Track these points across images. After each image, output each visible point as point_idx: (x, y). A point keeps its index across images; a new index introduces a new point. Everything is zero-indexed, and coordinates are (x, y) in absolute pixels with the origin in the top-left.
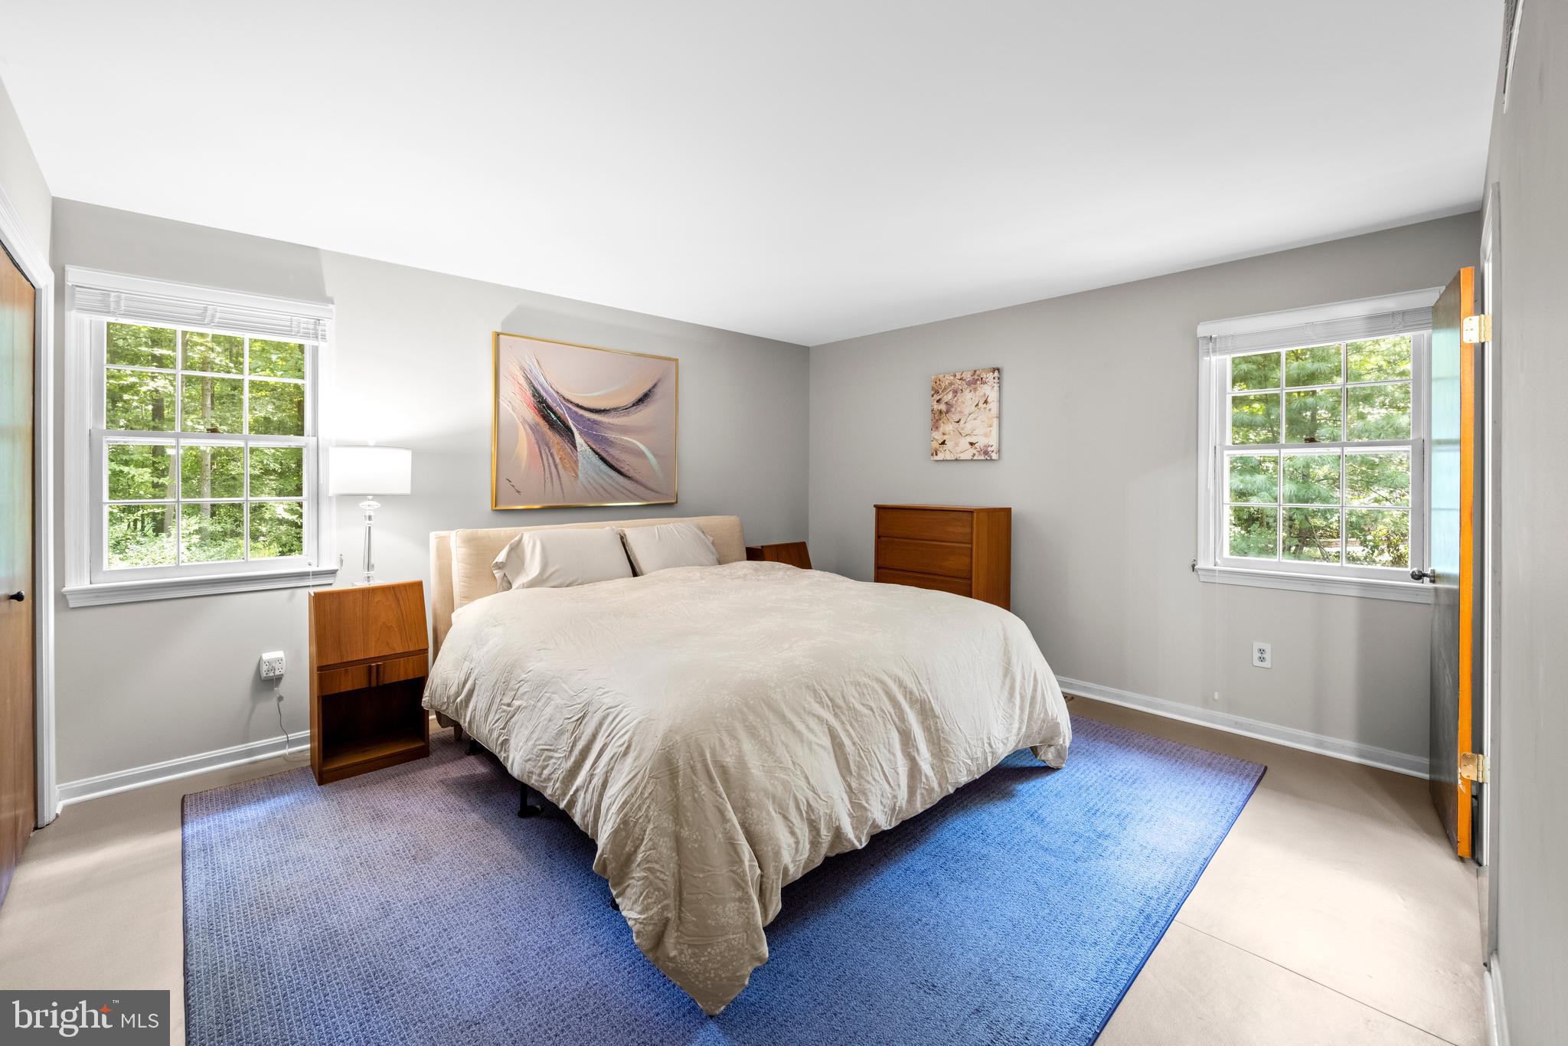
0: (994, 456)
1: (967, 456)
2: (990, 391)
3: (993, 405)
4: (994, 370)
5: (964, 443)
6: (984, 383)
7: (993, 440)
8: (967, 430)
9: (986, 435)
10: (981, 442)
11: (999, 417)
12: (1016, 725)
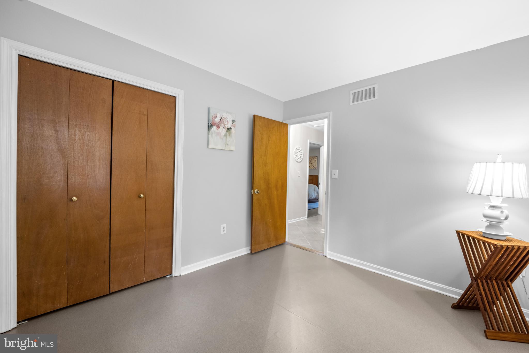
0: (316, 168)
1: (313, 168)
2: (316, 160)
3: (316, 162)
4: (316, 157)
5: (312, 166)
6: (315, 158)
7: (316, 166)
8: (313, 164)
9: (315, 165)
10: (315, 166)
11: (317, 163)
12: (315, 195)
